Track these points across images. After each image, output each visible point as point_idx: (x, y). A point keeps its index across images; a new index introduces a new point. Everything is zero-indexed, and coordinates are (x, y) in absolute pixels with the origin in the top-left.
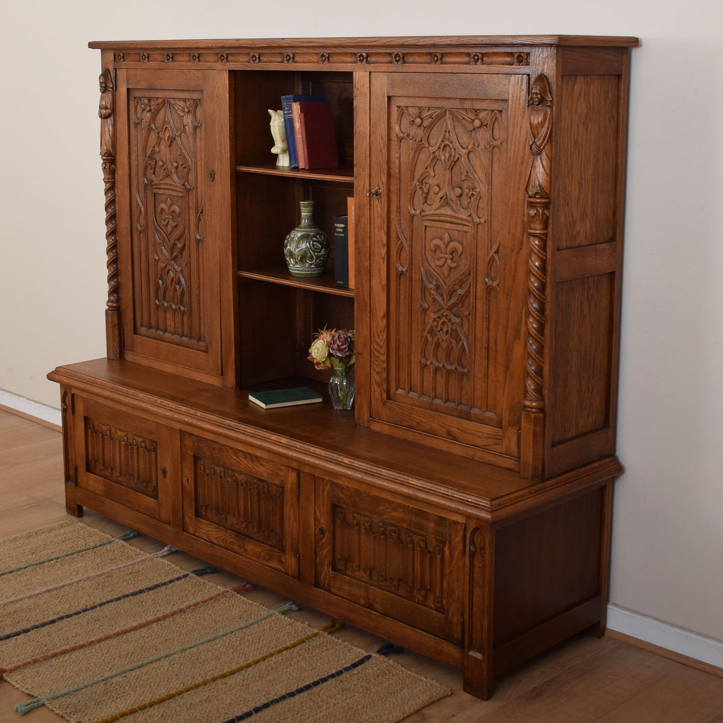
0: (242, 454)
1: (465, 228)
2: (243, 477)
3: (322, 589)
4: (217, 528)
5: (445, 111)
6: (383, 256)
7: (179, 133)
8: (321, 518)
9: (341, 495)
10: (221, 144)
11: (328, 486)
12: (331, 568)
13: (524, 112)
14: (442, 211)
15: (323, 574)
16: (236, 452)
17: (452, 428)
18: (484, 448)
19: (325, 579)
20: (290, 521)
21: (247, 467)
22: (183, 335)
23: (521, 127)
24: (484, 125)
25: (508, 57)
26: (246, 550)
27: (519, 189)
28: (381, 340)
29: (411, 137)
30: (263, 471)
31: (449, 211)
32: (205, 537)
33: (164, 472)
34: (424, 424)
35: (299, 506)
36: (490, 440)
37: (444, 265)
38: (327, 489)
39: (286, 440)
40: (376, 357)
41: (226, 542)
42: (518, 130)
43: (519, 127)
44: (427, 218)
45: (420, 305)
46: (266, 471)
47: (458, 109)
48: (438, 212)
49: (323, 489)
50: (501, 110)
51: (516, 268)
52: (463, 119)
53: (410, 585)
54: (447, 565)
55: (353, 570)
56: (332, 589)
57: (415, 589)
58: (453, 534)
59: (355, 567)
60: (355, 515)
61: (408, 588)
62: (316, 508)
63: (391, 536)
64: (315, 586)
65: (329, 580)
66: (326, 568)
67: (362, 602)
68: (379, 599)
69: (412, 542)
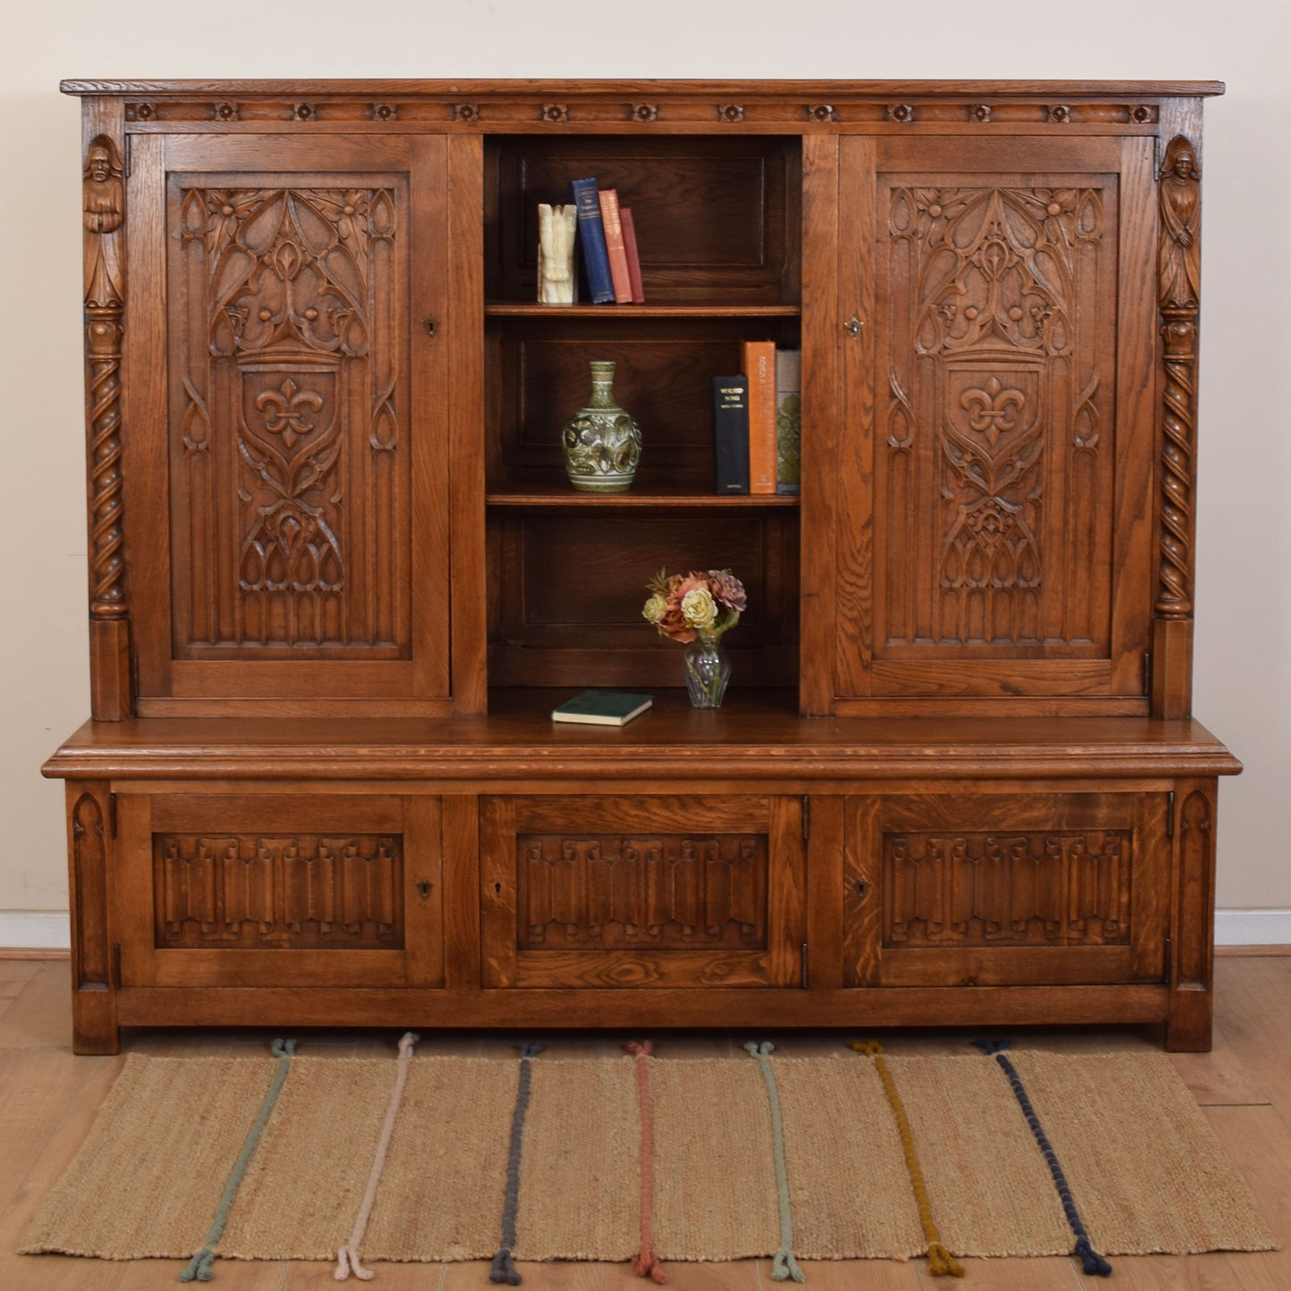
0: (657, 802)
1: (1032, 367)
2: (654, 845)
3: (860, 986)
4: (582, 955)
5: (993, 192)
6: (866, 427)
7: (324, 252)
8: (858, 864)
9: (906, 813)
10: (458, 268)
11: (877, 806)
12: (880, 944)
13: (1149, 189)
14: (986, 346)
15: (862, 960)
16: (640, 801)
17: (1012, 678)
18: (1078, 696)
19: (864, 969)
20: (781, 890)
21: (668, 822)
22: (325, 639)
23: (1144, 211)
24: (1066, 212)
25: (1118, 111)
26: (662, 975)
27: (1141, 300)
28: (860, 565)
29: (920, 236)
30: (710, 820)
31: (1001, 345)
32: (547, 982)
33: (425, 887)
34: (954, 684)
35: (806, 857)
36: (1086, 681)
37: (988, 427)
38: (873, 812)
39: (782, 749)
40: (849, 593)
41: (608, 975)
42: (1139, 214)
43: (1140, 212)
44: (951, 359)
45: (939, 497)
46: (720, 817)
47: (1018, 188)
48: (977, 347)
49: (865, 814)
50: (1099, 187)
51: (1135, 415)
52: (1028, 203)
53: (1057, 919)
54: (1134, 865)
55: (926, 934)
56: (884, 980)
57: (1064, 925)
58: (1147, 815)
59: (931, 927)
60: (934, 840)
61: (1049, 926)
62: (847, 850)
63: (1015, 853)
64: (845, 987)
65: (876, 966)
66: (868, 948)
67: (951, 981)
68: (990, 964)
69: (1059, 851)
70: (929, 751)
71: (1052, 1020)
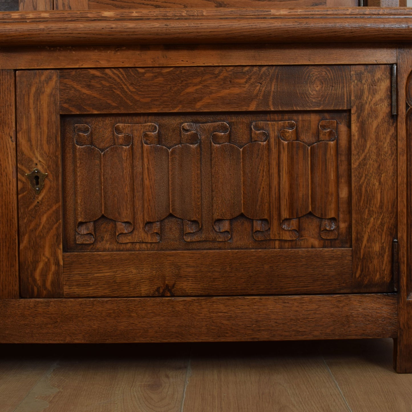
3: (38, 297)
9: (85, 91)
11: (53, 81)
12: (61, 246)
15: (41, 265)
19: (44, 275)
38: (48, 90)
49: (39, 93)
53: (266, 217)
54: (354, 152)
55: (115, 236)
56: (66, 290)
57: (275, 223)
58: (366, 93)
59: (121, 227)
60: (121, 125)
61: (258, 225)
62: (20, 135)
63: (216, 139)
64: (21, 297)
65: (57, 273)
66: (47, 252)
67: (144, 289)
68: (190, 270)
69: (267, 136)
70: (107, 14)
71: (264, 336)
